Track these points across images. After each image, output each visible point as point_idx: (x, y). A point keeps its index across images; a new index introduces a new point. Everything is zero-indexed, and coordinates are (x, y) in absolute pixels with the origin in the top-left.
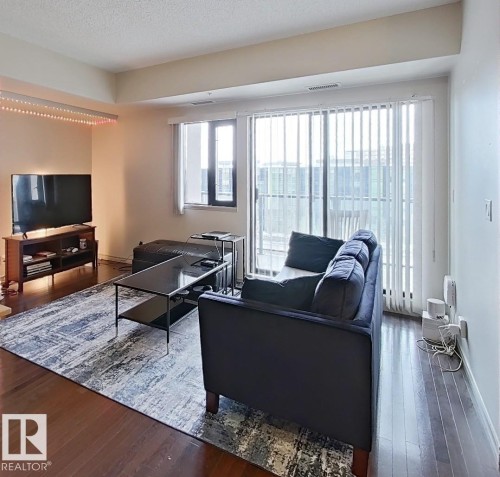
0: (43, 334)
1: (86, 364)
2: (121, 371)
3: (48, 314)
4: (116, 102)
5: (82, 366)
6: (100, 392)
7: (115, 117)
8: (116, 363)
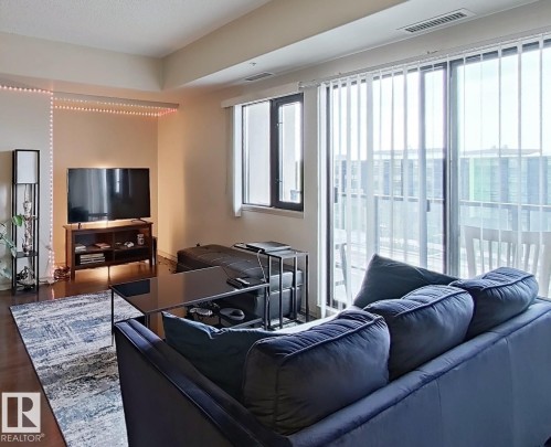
0: (55, 324)
1: (64, 366)
2: (87, 385)
3: (76, 305)
4: (162, 88)
5: (59, 367)
6: (51, 401)
7: (176, 106)
8: (90, 375)
